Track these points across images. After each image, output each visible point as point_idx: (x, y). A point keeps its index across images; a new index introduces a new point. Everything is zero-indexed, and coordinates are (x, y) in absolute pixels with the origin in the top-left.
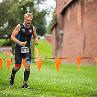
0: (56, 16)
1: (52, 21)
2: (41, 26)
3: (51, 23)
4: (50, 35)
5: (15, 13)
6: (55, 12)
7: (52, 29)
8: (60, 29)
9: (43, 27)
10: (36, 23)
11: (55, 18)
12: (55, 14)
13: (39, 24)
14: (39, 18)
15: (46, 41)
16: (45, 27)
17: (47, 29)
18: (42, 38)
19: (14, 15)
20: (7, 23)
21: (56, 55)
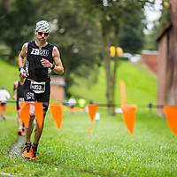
1: (159, 20)
2: (134, 30)
3: (158, 24)
4: (155, 53)
7: (159, 40)
9: (138, 32)
10: (121, 24)
12: (166, 4)
13: (128, 27)
14: (130, 11)
15: (145, 67)
16: (143, 35)
17: (148, 39)
18: (135, 59)
20: (56, 21)
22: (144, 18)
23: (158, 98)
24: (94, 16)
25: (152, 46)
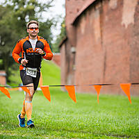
0: (66, 28)
1: (61, 35)
3: (59, 37)
4: (58, 54)
5: (9, 24)
6: (64, 22)
7: (60, 46)
8: (72, 46)
11: (64, 31)
12: (64, 25)
14: (42, 30)
16: (51, 44)
17: (54, 46)
19: (8, 26)
21: (66, 81)
22: (51, 34)
23: (62, 80)
24: (21, 34)
25: (57, 50)
